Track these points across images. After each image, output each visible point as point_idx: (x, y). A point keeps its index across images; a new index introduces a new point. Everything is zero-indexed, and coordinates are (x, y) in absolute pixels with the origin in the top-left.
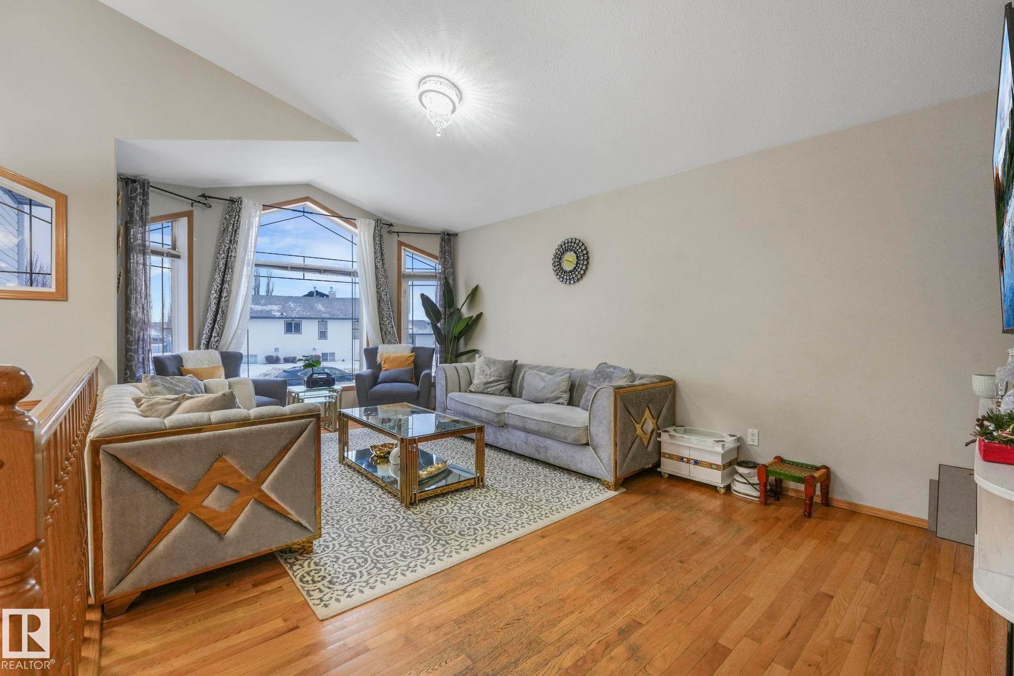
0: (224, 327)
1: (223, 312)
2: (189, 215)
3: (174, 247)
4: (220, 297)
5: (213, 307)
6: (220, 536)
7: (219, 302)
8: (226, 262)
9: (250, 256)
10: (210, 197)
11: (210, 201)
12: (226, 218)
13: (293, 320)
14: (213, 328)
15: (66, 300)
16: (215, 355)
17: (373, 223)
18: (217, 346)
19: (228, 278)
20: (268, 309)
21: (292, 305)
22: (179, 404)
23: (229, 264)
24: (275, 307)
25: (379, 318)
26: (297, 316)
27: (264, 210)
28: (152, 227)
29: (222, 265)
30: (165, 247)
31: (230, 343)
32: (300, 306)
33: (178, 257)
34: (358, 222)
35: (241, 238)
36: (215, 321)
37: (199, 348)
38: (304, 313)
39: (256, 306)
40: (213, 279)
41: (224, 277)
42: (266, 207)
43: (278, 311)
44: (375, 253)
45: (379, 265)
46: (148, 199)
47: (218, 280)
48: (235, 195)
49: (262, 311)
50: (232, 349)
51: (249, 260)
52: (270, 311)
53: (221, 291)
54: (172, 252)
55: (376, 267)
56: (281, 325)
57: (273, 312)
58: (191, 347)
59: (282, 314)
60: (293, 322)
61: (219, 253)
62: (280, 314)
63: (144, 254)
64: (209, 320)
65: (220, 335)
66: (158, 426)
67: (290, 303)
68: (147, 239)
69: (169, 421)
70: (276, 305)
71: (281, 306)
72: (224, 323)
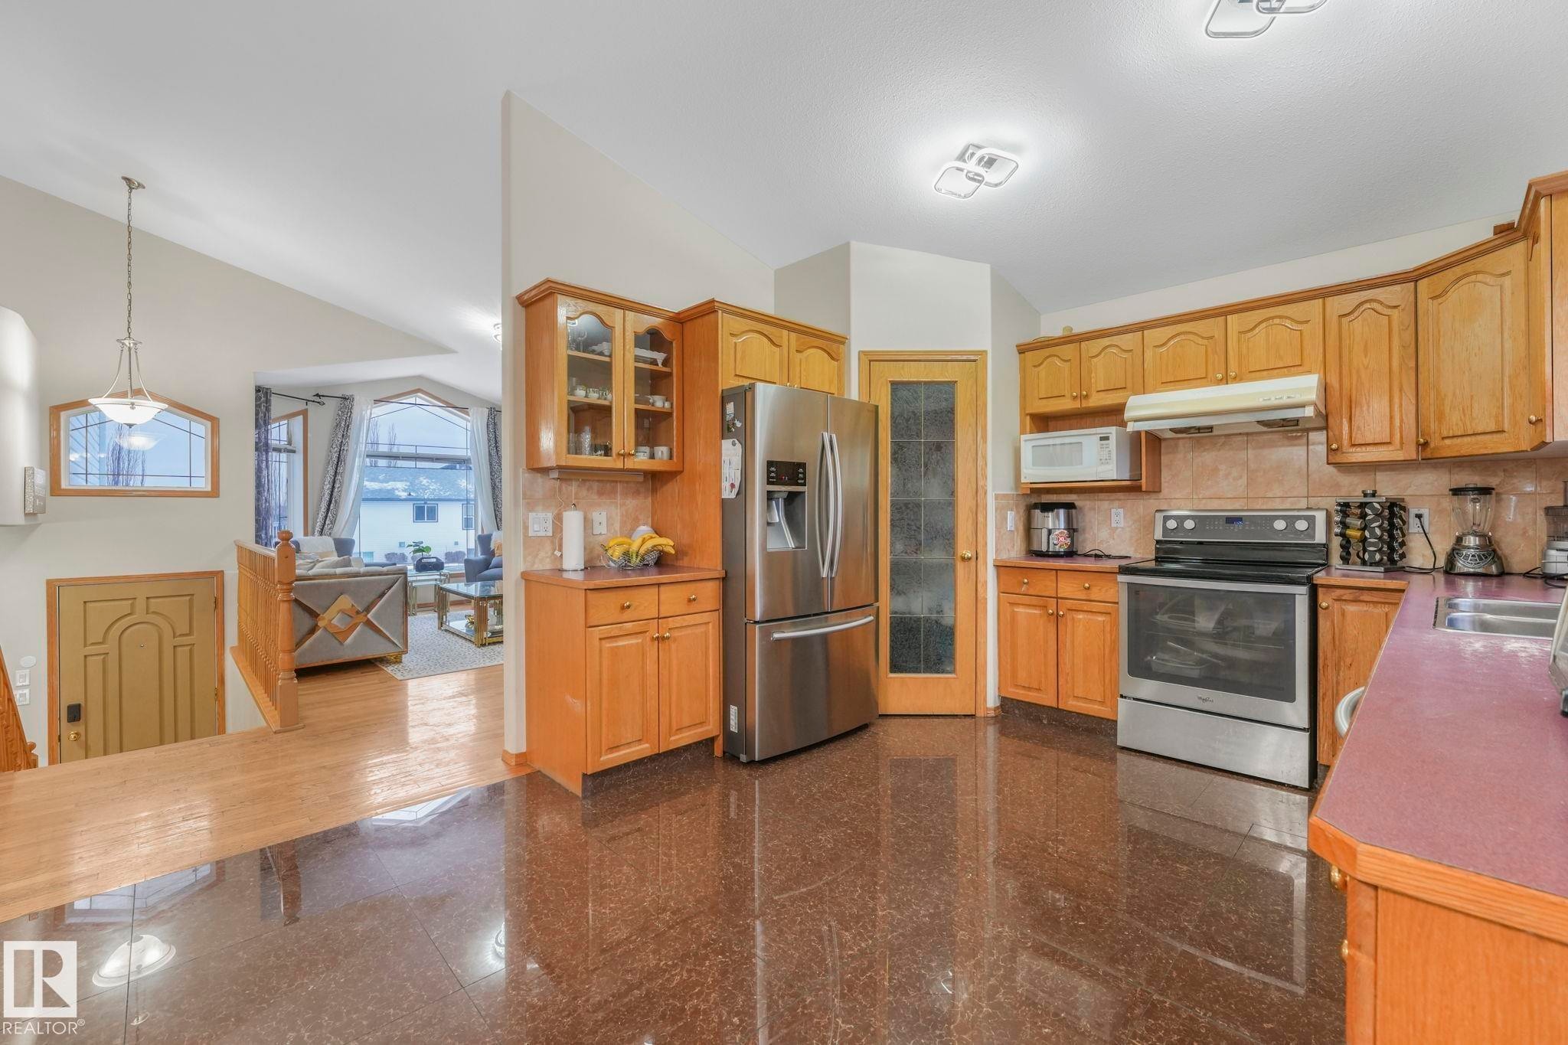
0: (336, 515)
1: (336, 501)
2: (304, 413)
3: (290, 443)
4: (333, 487)
5: (327, 497)
6: (341, 643)
7: (332, 492)
8: (339, 455)
9: (362, 447)
10: (323, 396)
11: (323, 399)
12: (338, 415)
13: (425, 503)
14: (326, 517)
15: (218, 497)
16: (328, 542)
17: (486, 411)
18: (330, 533)
19: (340, 470)
20: (389, 488)
21: (425, 482)
22: (315, 565)
23: (342, 457)
24: (400, 485)
25: (494, 504)
26: (432, 497)
27: (375, 403)
28: (273, 426)
29: (335, 459)
30: (282, 443)
31: (343, 530)
32: (435, 483)
33: (294, 452)
34: (471, 412)
35: (352, 432)
36: (328, 510)
37: (313, 534)
38: (442, 493)
39: (372, 483)
40: (326, 471)
41: (336, 469)
42: (377, 401)
43: (405, 490)
44: (489, 441)
45: (493, 452)
46: (270, 405)
47: (332, 472)
48: (348, 393)
49: (380, 490)
50: (344, 536)
51: (361, 451)
52: (393, 489)
53: (334, 482)
54: (289, 447)
55: (490, 454)
56: (408, 510)
57: (396, 491)
58: (306, 534)
59: (410, 495)
60: (426, 506)
61: (332, 447)
62: (406, 494)
63: (267, 453)
64: (323, 509)
65: (333, 523)
66: (306, 575)
67: (421, 479)
68: (269, 438)
69: (311, 573)
70: (402, 481)
71: (408, 484)
72: (337, 511)
